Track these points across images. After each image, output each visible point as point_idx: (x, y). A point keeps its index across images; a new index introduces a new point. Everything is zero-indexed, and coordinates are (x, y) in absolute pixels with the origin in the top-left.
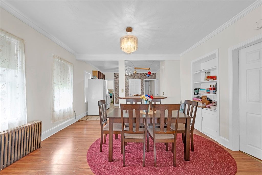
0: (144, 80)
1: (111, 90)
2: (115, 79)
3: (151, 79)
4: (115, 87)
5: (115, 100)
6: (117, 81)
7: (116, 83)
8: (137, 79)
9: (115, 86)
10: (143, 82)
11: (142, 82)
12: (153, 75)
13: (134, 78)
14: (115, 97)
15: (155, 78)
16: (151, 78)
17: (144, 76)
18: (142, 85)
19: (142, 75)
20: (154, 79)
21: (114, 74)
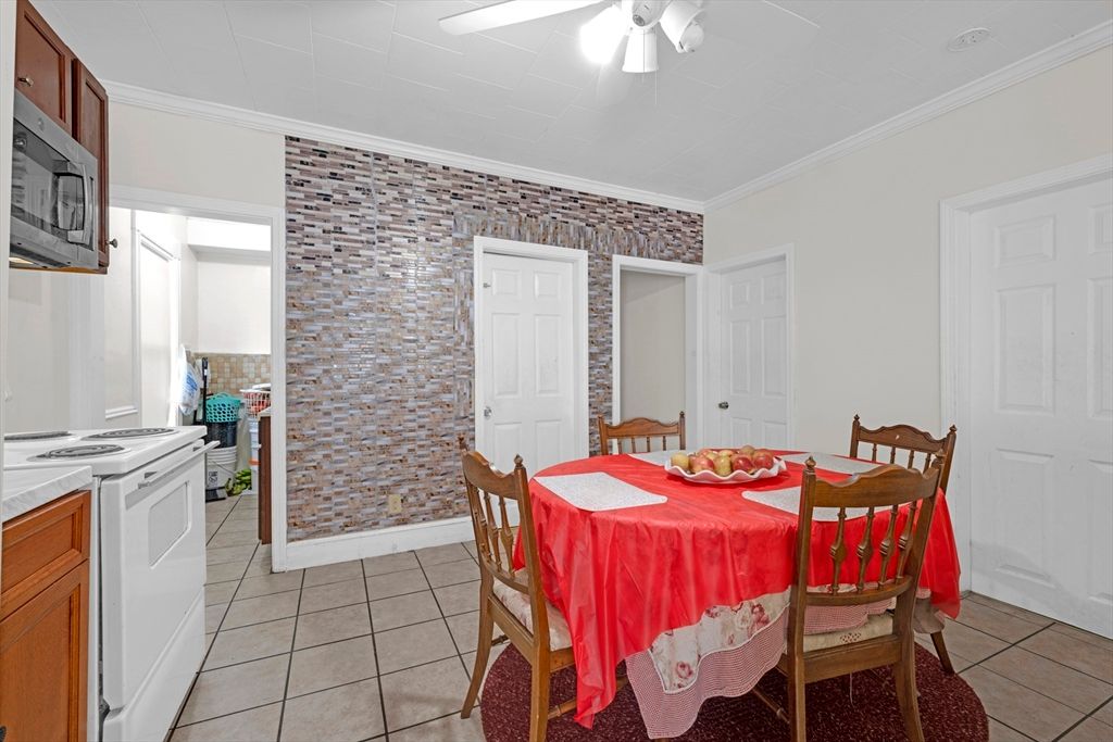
0: (619, 261)
1: (227, 357)
2: (290, 208)
3: (669, 259)
4: (291, 323)
5: (292, 492)
6: (319, 246)
7: (305, 266)
8: (555, 243)
9: (291, 306)
10: (609, 282)
11: (598, 284)
12: (687, 230)
13: (520, 237)
14: (291, 455)
15: (698, 260)
16: (667, 253)
17: (620, 229)
18: (598, 314)
19: (603, 219)
20: (691, 262)
21: (282, 147)
